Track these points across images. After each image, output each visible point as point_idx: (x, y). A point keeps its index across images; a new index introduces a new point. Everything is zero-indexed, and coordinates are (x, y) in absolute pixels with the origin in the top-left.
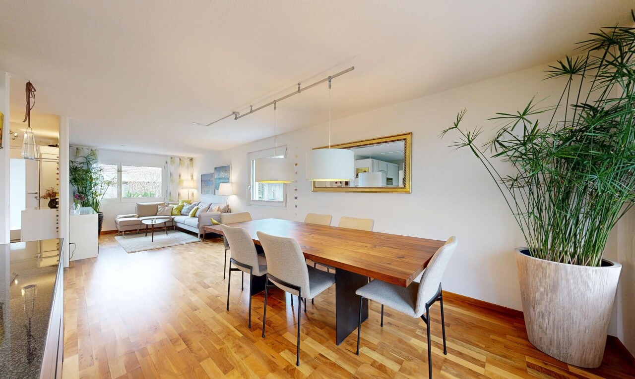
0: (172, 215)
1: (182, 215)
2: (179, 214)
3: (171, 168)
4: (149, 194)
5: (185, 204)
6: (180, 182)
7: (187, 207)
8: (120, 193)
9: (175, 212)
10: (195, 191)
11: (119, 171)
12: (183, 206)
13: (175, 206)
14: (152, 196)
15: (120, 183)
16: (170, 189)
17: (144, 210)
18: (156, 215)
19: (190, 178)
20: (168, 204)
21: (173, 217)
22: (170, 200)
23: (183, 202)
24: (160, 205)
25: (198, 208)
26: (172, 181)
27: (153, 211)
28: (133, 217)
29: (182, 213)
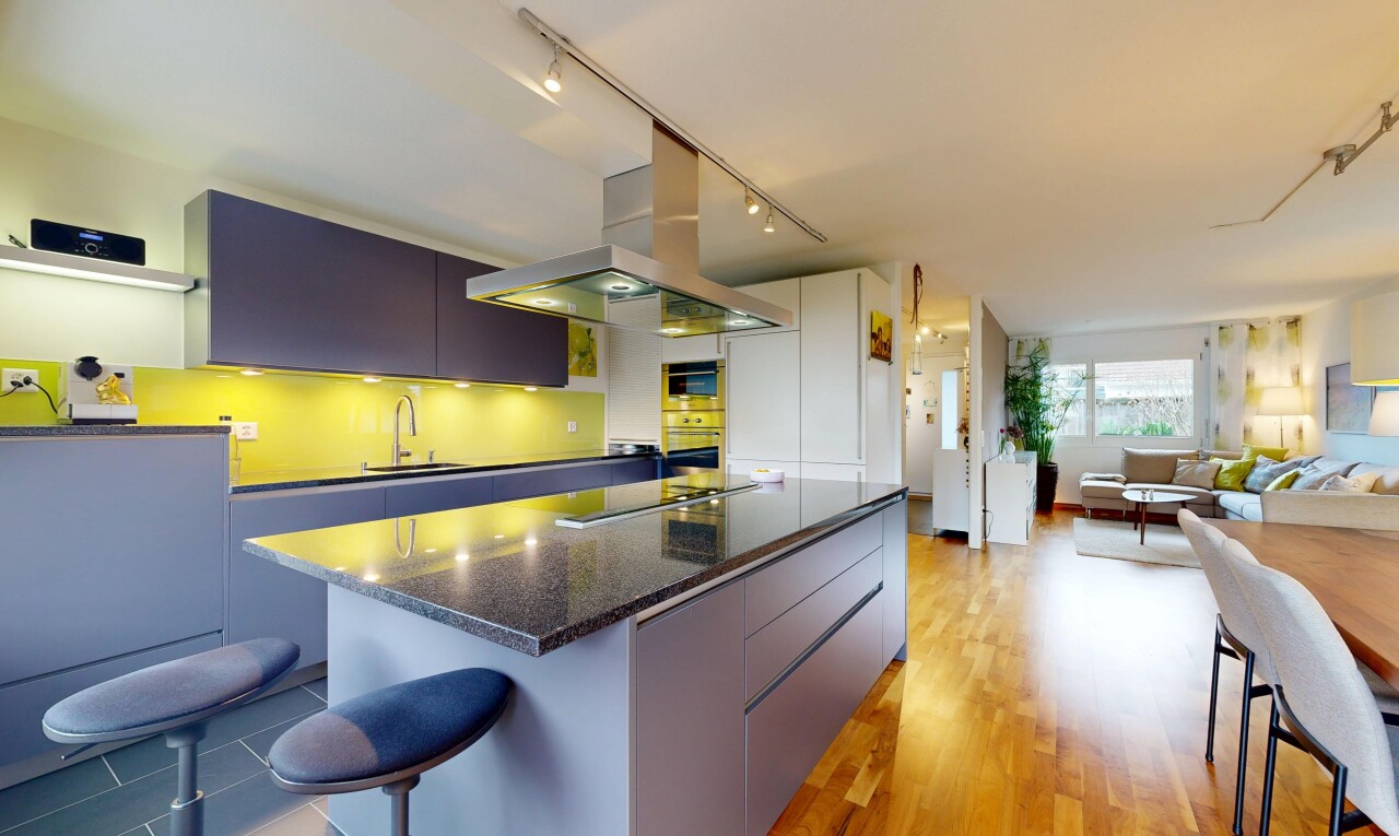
0: (1216, 488)
1: (1246, 491)
2: (1237, 486)
3: (1220, 357)
4: (1160, 429)
5: (1260, 459)
6: (1251, 393)
7: (1267, 470)
8: (1091, 425)
9: (1226, 480)
10: (1308, 423)
11: (1090, 377)
12: (1254, 465)
13: (1227, 464)
14: (1166, 432)
15: (1092, 402)
16: (1219, 413)
17: (1138, 468)
18: (1170, 482)
19: (1287, 380)
20: (1208, 457)
21: (1215, 493)
22: (1217, 447)
23: (1256, 453)
24: (1183, 456)
25: (1297, 476)
26: (1224, 394)
27: (1163, 470)
28: (1113, 480)
29: (1248, 486)
